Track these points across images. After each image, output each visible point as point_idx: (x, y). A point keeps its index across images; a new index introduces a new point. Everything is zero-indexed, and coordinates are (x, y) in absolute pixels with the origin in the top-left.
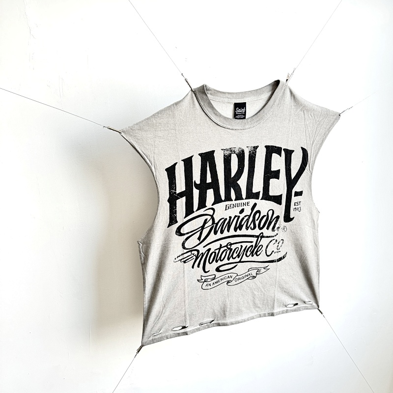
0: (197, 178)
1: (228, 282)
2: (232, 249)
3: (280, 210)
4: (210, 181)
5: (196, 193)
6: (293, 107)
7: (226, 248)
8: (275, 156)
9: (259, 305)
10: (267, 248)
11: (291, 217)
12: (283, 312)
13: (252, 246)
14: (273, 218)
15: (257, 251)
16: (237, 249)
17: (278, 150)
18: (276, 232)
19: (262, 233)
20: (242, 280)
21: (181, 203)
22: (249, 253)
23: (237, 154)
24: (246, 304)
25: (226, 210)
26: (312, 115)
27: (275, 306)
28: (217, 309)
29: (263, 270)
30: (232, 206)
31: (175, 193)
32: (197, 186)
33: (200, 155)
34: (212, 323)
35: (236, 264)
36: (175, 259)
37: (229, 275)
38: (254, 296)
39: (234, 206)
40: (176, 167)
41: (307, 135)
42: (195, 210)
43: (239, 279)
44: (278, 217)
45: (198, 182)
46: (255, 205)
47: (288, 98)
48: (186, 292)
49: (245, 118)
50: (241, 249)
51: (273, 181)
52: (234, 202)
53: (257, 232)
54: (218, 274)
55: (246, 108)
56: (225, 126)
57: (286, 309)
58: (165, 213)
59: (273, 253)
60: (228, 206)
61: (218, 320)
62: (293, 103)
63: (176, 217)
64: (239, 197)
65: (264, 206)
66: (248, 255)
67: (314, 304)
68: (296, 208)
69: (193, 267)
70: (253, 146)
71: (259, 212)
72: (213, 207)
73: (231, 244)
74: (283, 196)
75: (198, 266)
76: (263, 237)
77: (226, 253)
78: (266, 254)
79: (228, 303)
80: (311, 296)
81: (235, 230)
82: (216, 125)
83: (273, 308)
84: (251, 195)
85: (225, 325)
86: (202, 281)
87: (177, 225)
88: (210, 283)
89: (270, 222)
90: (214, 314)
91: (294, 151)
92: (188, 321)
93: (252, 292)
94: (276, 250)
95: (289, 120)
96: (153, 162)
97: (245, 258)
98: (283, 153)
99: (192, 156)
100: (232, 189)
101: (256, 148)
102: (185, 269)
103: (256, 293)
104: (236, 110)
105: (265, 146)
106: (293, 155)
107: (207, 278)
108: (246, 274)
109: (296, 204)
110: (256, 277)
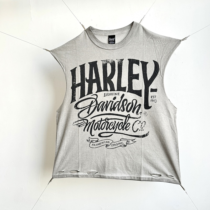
0: (87, 76)
1: (107, 146)
2: (109, 123)
3: (141, 100)
4: (95, 78)
5: (87, 84)
6: (145, 37)
7: (105, 121)
8: (135, 65)
9: (130, 169)
10: (133, 126)
11: (150, 106)
12: (149, 180)
13: (122, 123)
14: (137, 105)
15: (126, 127)
16: (112, 123)
17: (137, 62)
18: (139, 115)
19: (129, 115)
20: (116, 146)
21: (78, 89)
22: (120, 128)
23: (110, 64)
24: (120, 166)
25: (104, 96)
26: (159, 41)
27: (142, 173)
28: (100, 164)
29: (131, 142)
30: (108, 94)
31: (75, 84)
32: (87, 81)
33: (89, 63)
34: (96, 174)
35: (112, 134)
36: (74, 123)
37: (108, 141)
38: (125, 161)
39: (109, 94)
40: (76, 69)
41: (157, 53)
42: (86, 94)
43: (114, 145)
44: (140, 105)
45: (88, 78)
46: (123, 95)
47: (141, 32)
48: (80, 147)
49: (115, 43)
50: (115, 123)
51: (134, 81)
52: (109, 92)
53: (125, 113)
54: (100, 139)
55: (115, 38)
56: (102, 47)
57: (151, 177)
58: (70, 95)
59: (138, 130)
60: (105, 94)
61: (100, 173)
62: (145, 35)
63: (75, 98)
64: (112, 89)
65: (130, 97)
66: (120, 129)
67: (176, 179)
68: (152, 100)
69: (84, 131)
70: (120, 59)
71: (126, 100)
72: (97, 94)
73: (108, 119)
74: (142, 91)
75: (87, 131)
76: (130, 117)
77: (105, 124)
78: (133, 130)
79: (107, 161)
80: (173, 172)
81: (111, 110)
82: (98, 47)
83: (140, 173)
84: (120, 88)
85: (104, 177)
86: (89, 141)
87: (75, 103)
88: (95, 143)
89: (134, 107)
90: (98, 169)
91: (148, 63)
92: (80, 168)
93: (124, 157)
94: (140, 129)
95: (143, 44)
96: (64, 66)
97: (117, 131)
98: (140, 64)
99: (85, 64)
100: (108, 84)
101: (122, 60)
102: (80, 131)
103: (126, 158)
104: (109, 39)
105: (128, 59)
106: (148, 65)
107: (93, 139)
108: (119, 142)
109: (152, 97)
110: (126, 146)
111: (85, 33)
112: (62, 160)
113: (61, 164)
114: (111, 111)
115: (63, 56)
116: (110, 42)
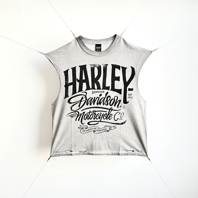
0: (78, 77)
1: (94, 131)
2: (96, 114)
3: (121, 97)
4: (84, 79)
5: (78, 84)
6: (125, 47)
7: (92, 113)
9: (111, 147)
10: (115, 116)
11: (127, 101)
12: (125, 155)
13: (107, 114)
14: (118, 101)
15: (109, 117)
16: (99, 114)
17: (118, 67)
18: (119, 108)
19: (112, 108)
20: (102, 131)
21: (71, 88)
22: (105, 117)
23: (97, 67)
24: (104, 145)
25: (92, 93)
26: (136, 51)
27: (120, 150)
28: (88, 144)
29: (113, 128)
31: (68, 83)
32: (78, 81)
33: (80, 66)
34: (86, 152)
35: (98, 122)
36: (67, 115)
37: (95, 127)
38: (108, 142)
39: (96, 92)
40: (69, 71)
41: (134, 61)
42: (77, 92)
43: (100, 130)
44: (120, 101)
45: (79, 79)
46: (107, 93)
47: (122, 43)
48: (73, 133)
49: (101, 51)
50: (101, 114)
51: (116, 82)
52: (96, 90)
53: (109, 107)
54: (89, 126)
55: (101, 47)
56: (91, 54)
57: (127, 152)
58: (63, 92)
59: (118, 119)
60: (93, 92)
61: (89, 151)
62: (125, 45)
63: (68, 94)
64: (99, 88)
65: (112, 94)
67: (144, 153)
68: (129, 97)
69: (76, 120)
70: (105, 64)
71: (109, 96)
72: (86, 91)
73: (95, 111)
74: (122, 90)
75: (79, 120)
76: (112, 110)
77: (93, 115)
78: (114, 119)
79: (94, 142)
80: (142, 148)
82: (87, 53)
83: (119, 150)
84: (105, 88)
85: (92, 154)
86: (80, 128)
87: (68, 98)
88: (85, 130)
89: (116, 102)
90: (87, 148)
91: (127, 68)
92: (73, 148)
93: (107, 139)
94: (120, 118)
95: (124, 53)
96: (58, 68)
97: (103, 120)
98: (121, 68)
100: (95, 84)
101: (107, 65)
102: (72, 121)
103: (109, 140)
104: (96, 47)
105: (111, 65)
106: (126, 70)
107: (83, 127)
108: (104, 128)
109: (130, 95)
110: (109, 131)
111: (76, 41)
112: (58, 143)
113: (57, 146)
114: (98, 105)
115: (57, 59)
116: (97, 49)
